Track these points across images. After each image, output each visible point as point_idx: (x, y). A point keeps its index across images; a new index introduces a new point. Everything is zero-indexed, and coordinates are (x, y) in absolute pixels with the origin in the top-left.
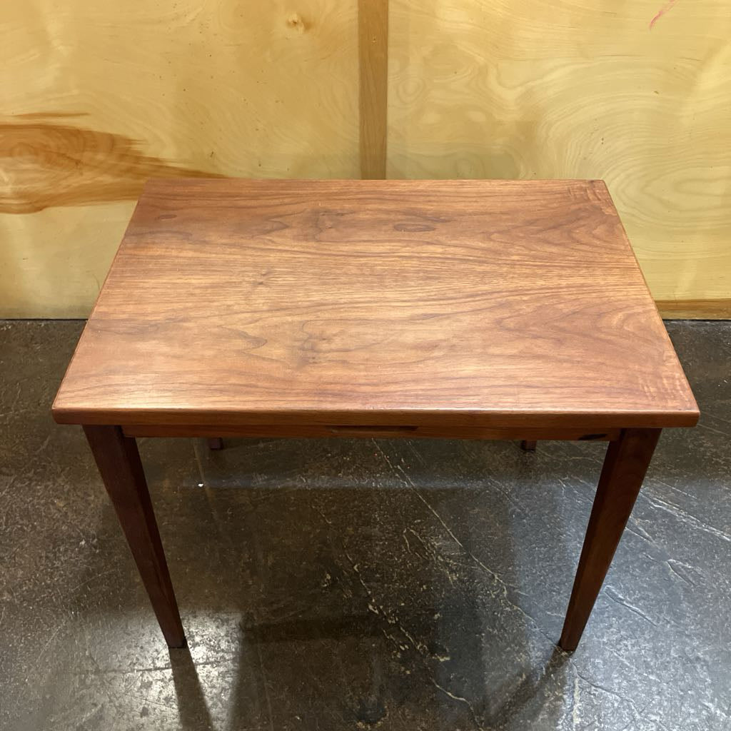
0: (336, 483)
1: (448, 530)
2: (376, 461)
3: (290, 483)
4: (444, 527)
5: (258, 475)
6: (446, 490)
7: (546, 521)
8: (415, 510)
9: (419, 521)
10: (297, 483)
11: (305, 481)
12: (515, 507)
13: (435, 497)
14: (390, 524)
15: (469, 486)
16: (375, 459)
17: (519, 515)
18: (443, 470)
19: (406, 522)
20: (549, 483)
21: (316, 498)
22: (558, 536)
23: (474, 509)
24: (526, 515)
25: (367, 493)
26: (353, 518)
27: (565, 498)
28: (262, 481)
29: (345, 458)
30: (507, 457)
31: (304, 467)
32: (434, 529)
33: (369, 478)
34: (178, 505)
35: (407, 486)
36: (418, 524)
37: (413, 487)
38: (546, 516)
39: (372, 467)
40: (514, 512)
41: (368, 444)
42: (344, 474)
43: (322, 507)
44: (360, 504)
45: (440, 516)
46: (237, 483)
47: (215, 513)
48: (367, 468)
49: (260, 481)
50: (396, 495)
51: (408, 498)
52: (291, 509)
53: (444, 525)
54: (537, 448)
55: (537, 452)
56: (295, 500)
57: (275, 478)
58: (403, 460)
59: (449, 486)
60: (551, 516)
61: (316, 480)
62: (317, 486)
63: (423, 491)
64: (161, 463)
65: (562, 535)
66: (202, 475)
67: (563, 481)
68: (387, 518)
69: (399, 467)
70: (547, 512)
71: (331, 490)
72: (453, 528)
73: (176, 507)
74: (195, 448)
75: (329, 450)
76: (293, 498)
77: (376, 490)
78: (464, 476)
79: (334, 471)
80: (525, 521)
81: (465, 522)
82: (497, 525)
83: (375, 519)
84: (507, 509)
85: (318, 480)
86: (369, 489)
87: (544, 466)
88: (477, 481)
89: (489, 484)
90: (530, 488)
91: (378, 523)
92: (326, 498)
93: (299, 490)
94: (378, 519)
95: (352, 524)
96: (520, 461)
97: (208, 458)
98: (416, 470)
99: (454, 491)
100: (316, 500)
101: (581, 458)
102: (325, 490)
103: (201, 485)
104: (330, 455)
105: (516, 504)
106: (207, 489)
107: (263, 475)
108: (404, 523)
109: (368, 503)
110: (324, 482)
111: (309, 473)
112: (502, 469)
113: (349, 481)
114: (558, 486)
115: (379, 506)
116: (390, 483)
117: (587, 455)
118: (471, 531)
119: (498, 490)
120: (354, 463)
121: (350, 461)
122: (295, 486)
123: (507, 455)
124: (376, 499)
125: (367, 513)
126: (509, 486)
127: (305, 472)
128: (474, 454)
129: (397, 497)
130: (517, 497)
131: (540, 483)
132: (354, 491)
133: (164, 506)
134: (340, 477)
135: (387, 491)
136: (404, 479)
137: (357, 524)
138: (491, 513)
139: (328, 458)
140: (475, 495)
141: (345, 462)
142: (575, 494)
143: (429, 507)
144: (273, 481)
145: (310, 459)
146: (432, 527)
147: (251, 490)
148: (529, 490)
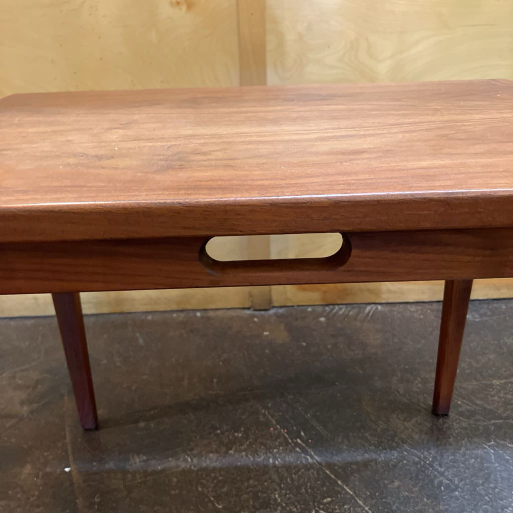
0: (225, 462)
1: (367, 508)
2: (271, 436)
3: (172, 463)
4: (360, 506)
5: (136, 456)
6: (357, 463)
7: (483, 492)
8: (323, 487)
9: (329, 499)
10: (180, 463)
11: (189, 460)
12: (441, 478)
13: (346, 472)
14: (293, 504)
15: (382, 457)
16: (270, 433)
17: (447, 487)
18: (349, 441)
19: (314, 502)
20: (474, 449)
21: (204, 479)
22: (502, 509)
23: (393, 482)
24: (457, 487)
25: (264, 470)
26: (248, 500)
27: (497, 465)
28: (140, 462)
29: (236, 434)
30: (420, 424)
31: (189, 445)
32: (349, 509)
33: (265, 453)
34: (37, 493)
35: (310, 460)
36: (329, 503)
37: (317, 461)
38: (481, 487)
39: (269, 441)
40: (440, 484)
41: (262, 418)
42: (236, 451)
43: (210, 489)
44: (256, 483)
45: (354, 492)
46: (110, 465)
47: (79, 502)
48: (262, 444)
49: (137, 462)
50: (299, 471)
51: (313, 474)
52: (173, 492)
53: (361, 503)
54: (450, 414)
55: (451, 417)
56: (178, 482)
57: (154, 458)
58: (302, 434)
59: (359, 458)
60: (486, 485)
61: (203, 458)
62: (204, 465)
63: (330, 466)
64: (25, 446)
65: (507, 508)
66: (71, 458)
67: (489, 446)
68: (290, 498)
69: (299, 441)
70: (481, 482)
71: (221, 469)
72: (372, 506)
73: (34, 495)
74: (68, 429)
75: (218, 426)
76: (175, 480)
77: (275, 466)
78: (375, 446)
79: (224, 449)
80: (457, 493)
81: (386, 498)
82: (425, 500)
83: (276, 500)
84: (432, 481)
85: (206, 458)
86: (266, 466)
87: (463, 432)
88: (391, 450)
89: (405, 453)
90: (454, 455)
91: (279, 504)
92: (215, 478)
93: (183, 470)
94: (279, 500)
95: (248, 507)
96: (434, 427)
97: (79, 440)
98: (318, 443)
99: (366, 464)
100: (202, 481)
101: (501, 421)
102: (214, 469)
103: (67, 470)
104: (219, 431)
105: (442, 474)
106: (74, 473)
107: (141, 455)
108: (311, 503)
109: (266, 481)
110: (212, 461)
111: (195, 452)
112: (416, 437)
113: (242, 458)
114: (486, 453)
115: (279, 486)
116: (290, 459)
117: (507, 418)
118: (394, 508)
119: (417, 459)
120: (247, 438)
121: (242, 437)
122: (178, 467)
123: (419, 421)
124: (275, 477)
125: (265, 493)
126: (429, 455)
127: (190, 451)
128: (382, 423)
129: (300, 473)
130: (441, 466)
131: (463, 449)
132: (249, 469)
133: (19, 496)
134: (231, 454)
135: (288, 468)
136: (306, 453)
137: (254, 506)
138: (414, 486)
139: (218, 435)
140: (391, 467)
141: (237, 438)
142: (508, 460)
143: (339, 482)
144: (153, 462)
145: (196, 437)
146: (346, 507)
147: (125, 472)
148: (453, 457)
